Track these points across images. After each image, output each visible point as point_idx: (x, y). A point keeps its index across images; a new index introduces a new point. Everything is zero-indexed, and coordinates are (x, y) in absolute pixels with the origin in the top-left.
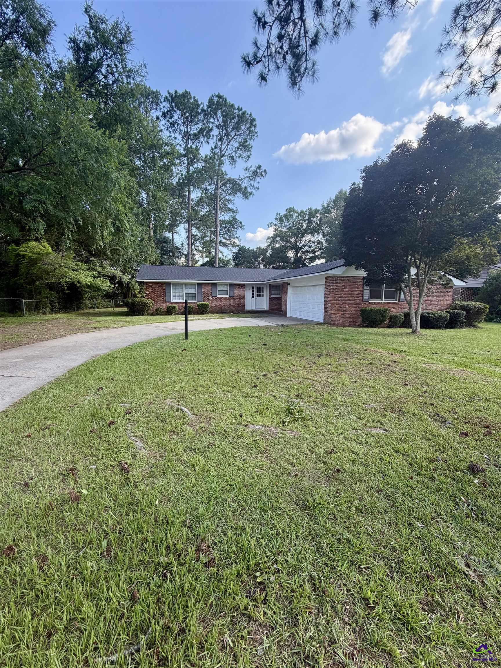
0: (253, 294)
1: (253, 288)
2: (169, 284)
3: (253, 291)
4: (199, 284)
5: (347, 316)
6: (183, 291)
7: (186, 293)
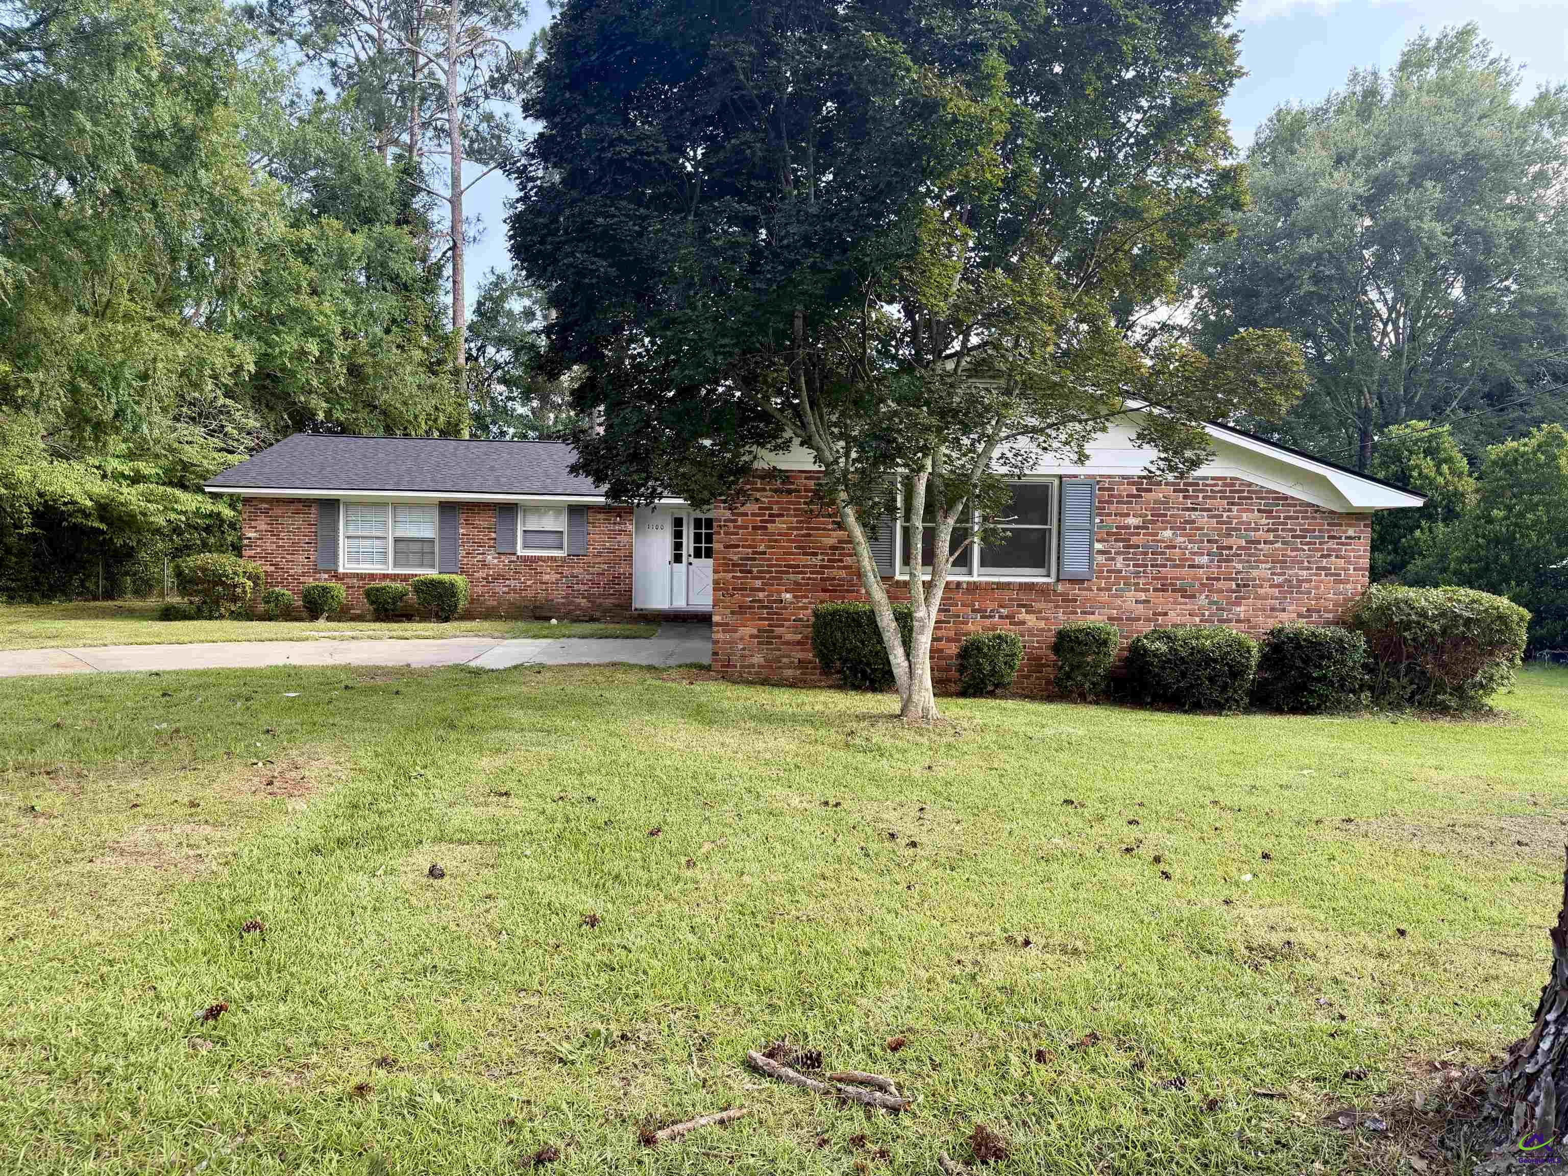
0: (678, 546)
1: (678, 522)
2: (330, 505)
3: (678, 535)
4: (446, 508)
5: (789, 637)
6: (387, 532)
7: (397, 540)
